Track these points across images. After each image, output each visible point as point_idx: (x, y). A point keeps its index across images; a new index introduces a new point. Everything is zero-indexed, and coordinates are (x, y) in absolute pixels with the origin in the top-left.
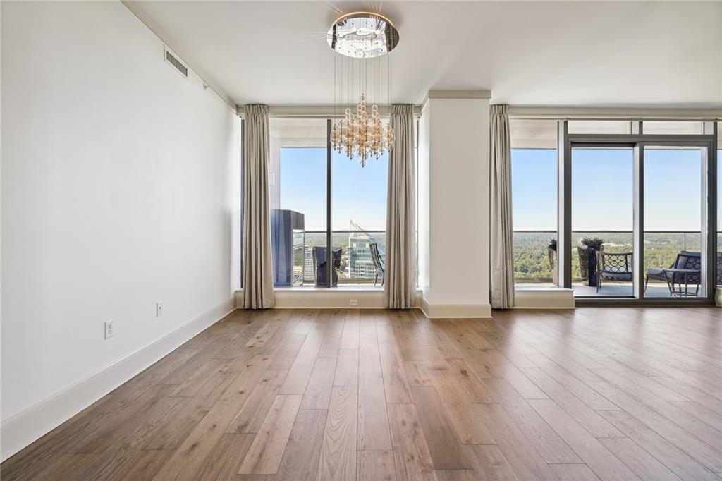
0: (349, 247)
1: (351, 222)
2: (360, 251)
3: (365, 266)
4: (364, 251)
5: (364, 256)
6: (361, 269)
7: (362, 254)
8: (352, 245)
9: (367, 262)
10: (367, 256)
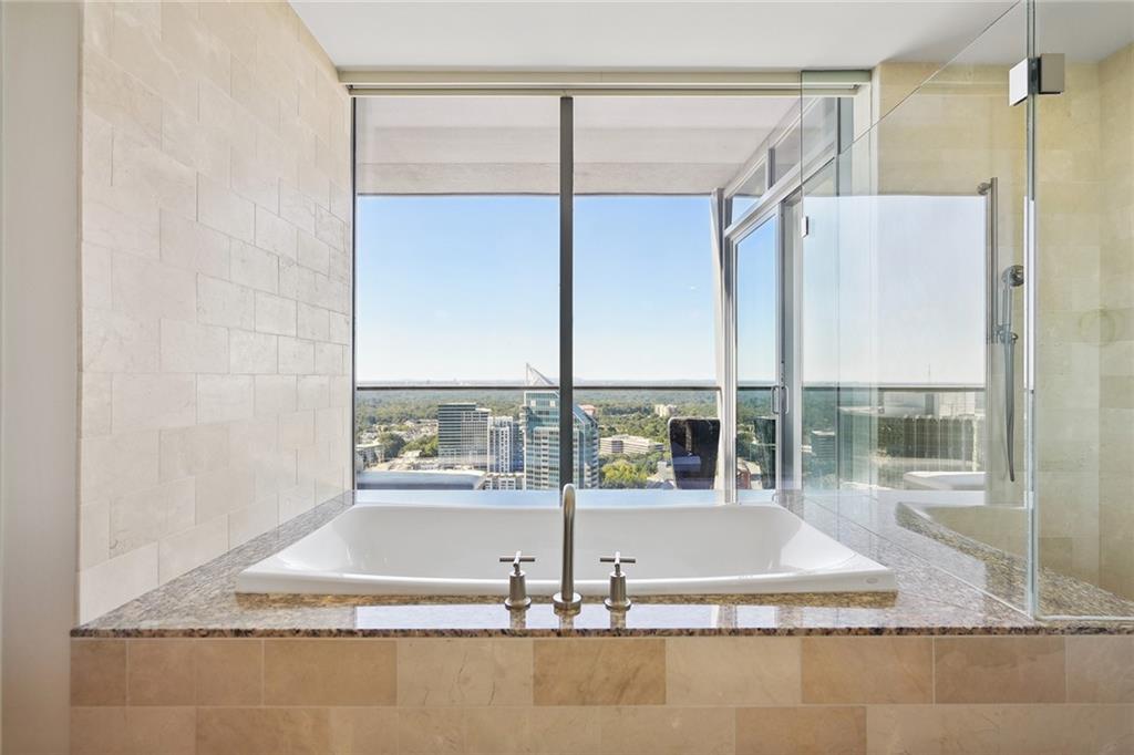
0: (525, 405)
1: (528, 365)
2: (540, 413)
3: (548, 436)
4: (547, 413)
5: (548, 420)
6: (543, 441)
7: (544, 416)
8: (529, 402)
9: (553, 429)
10: (553, 420)
